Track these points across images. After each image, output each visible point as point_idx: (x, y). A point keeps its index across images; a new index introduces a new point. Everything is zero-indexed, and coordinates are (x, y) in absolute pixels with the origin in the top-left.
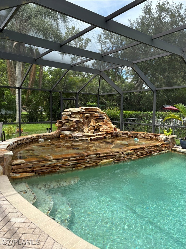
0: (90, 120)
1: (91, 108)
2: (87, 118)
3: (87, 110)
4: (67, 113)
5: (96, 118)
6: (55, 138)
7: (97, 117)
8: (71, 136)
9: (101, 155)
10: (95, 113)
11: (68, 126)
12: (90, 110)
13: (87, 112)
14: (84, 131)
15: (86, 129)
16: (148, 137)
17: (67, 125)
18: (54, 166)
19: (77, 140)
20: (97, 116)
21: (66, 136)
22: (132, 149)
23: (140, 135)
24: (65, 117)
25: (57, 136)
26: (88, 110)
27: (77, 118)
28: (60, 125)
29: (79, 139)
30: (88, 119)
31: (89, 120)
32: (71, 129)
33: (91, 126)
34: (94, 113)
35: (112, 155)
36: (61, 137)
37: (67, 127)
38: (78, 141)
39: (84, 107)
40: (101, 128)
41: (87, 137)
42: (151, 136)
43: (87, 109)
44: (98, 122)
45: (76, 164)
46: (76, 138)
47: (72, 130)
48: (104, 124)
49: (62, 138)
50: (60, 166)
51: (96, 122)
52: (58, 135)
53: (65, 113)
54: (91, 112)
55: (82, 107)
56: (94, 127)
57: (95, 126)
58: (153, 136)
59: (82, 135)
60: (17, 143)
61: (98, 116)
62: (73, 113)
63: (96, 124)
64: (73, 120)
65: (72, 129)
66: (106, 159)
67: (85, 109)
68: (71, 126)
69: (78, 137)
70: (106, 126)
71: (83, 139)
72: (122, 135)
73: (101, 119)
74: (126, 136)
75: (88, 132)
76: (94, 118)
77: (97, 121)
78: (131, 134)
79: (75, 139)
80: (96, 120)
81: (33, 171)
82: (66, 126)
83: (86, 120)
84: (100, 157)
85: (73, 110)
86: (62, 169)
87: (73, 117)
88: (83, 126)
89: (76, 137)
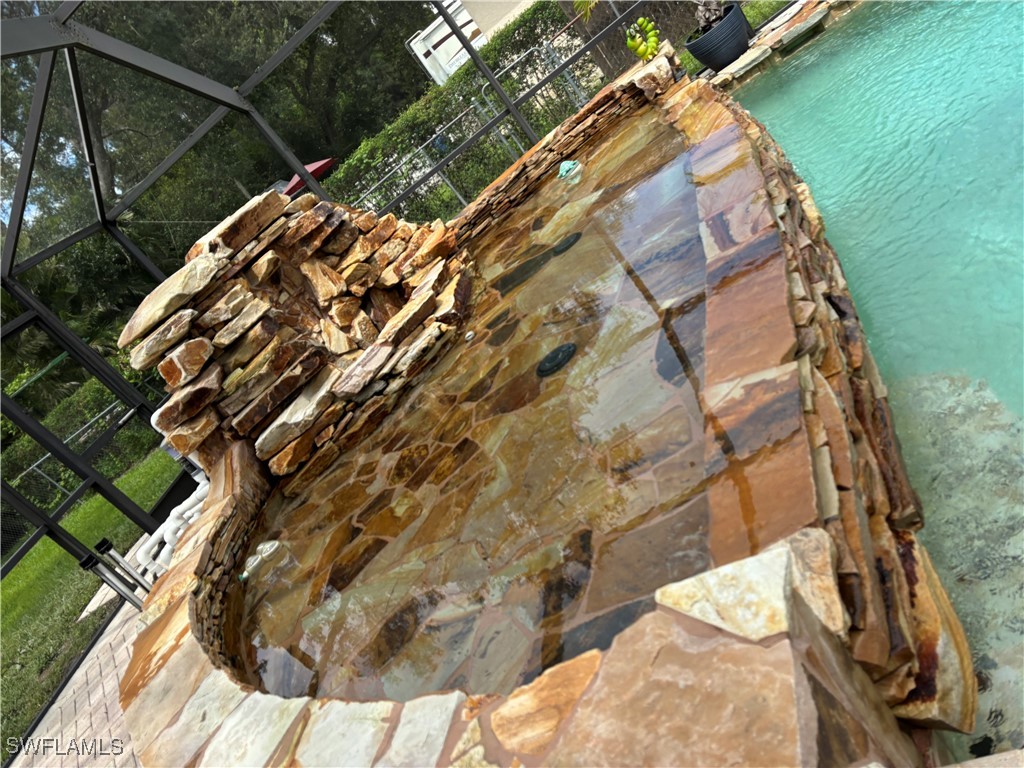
0: (298, 281)
1: (246, 213)
2: (274, 278)
3: (238, 238)
4: (168, 329)
5: (317, 243)
6: (262, 503)
7: (319, 229)
8: (339, 406)
10: (293, 223)
11: (260, 379)
12: (253, 228)
13: (253, 248)
14: (333, 347)
15: (329, 335)
16: (571, 143)
17: (246, 384)
19: (395, 384)
20: (314, 226)
21: (310, 431)
23: (537, 164)
24: (188, 351)
25: (256, 486)
26: (244, 234)
27: (248, 304)
28: (203, 421)
29: (403, 367)
30: (283, 284)
31: (293, 286)
32: (296, 378)
33: (333, 298)
34: (285, 226)
36: (289, 465)
37: (259, 395)
38: (406, 389)
39: (214, 235)
40: (383, 269)
41: (416, 338)
42: (580, 127)
43: (234, 229)
44: (343, 255)
46: (378, 386)
47: (303, 380)
48: (372, 241)
49: (302, 465)
51: (334, 267)
52: (254, 476)
53: (159, 342)
54: (267, 237)
55: (204, 242)
56: (348, 293)
57: (348, 286)
58: (589, 121)
59: (388, 349)
61: (322, 219)
62: (199, 300)
63: (346, 274)
64: (243, 336)
65: (298, 371)
67: (229, 237)
68: (277, 366)
69: (385, 370)
70: (392, 246)
71: (425, 351)
76: (309, 253)
77: (333, 254)
79: (380, 393)
80: (321, 254)
82: (247, 393)
83: (280, 292)
85: (186, 285)
87: (223, 318)
88: (299, 332)
89: (372, 381)
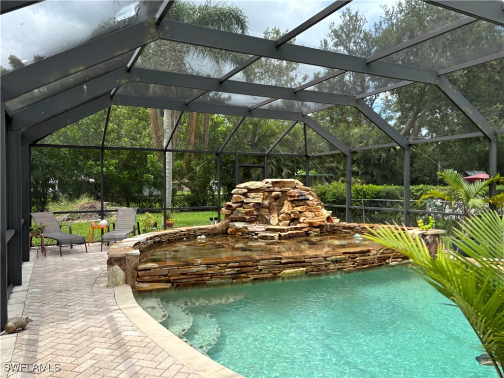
0: (282, 203)
1: (282, 181)
2: (276, 198)
3: (276, 185)
4: (240, 190)
5: (292, 199)
6: (220, 233)
7: (295, 196)
8: (246, 231)
9: (283, 261)
10: (291, 191)
11: (242, 213)
12: (281, 185)
13: (276, 189)
14: (271, 222)
15: (274, 219)
17: (239, 211)
18: (202, 275)
19: (256, 237)
20: (293, 195)
21: (238, 230)
22: (344, 253)
24: (237, 197)
25: (222, 230)
26: (278, 185)
27: (258, 198)
28: (228, 211)
29: (259, 235)
30: (278, 201)
31: (279, 203)
32: (246, 219)
33: (284, 212)
34: (289, 190)
35: (304, 262)
36: (230, 232)
37: (240, 215)
38: (256, 239)
39: (270, 180)
40: (302, 217)
41: (272, 233)
43: (277, 182)
44: (297, 206)
45: (239, 273)
46: (253, 234)
47: (247, 220)
48: (307, 209)
49: (232, 234)
50: (212, 276)
51: (293, 207)
52: (224, 228)
53: (237, 191)
54: (283, 189)
55: (267, 180)
56: (290, 215)
57: (291, 213)
59: (264, 229)
60: (153, 240)
61: (297, 195)
62: (250, 190)
63: (293, 210)
64: (249, 203)
65: (248, 218)
66: (293, 267)
67: (273, 183)
68: (247, 213)
69: (256, 232)
70: (310, 214)
71: (266, 236)
72: (344, 231)
73: (302, 200)
74: (350, 232)
75: (278, 224)
76: (289, 199)
77: (295, 204)
78: (359, 228)
79: (252, 235)
80: (292, 202)
81: (168, 281)
82: (238, 213)
83: (275, 202)
84: (281, 263)
85: (250, 185)
86: (215, 281)
87: (250, 197)
88: (270, 212)
89: (253, 232)
